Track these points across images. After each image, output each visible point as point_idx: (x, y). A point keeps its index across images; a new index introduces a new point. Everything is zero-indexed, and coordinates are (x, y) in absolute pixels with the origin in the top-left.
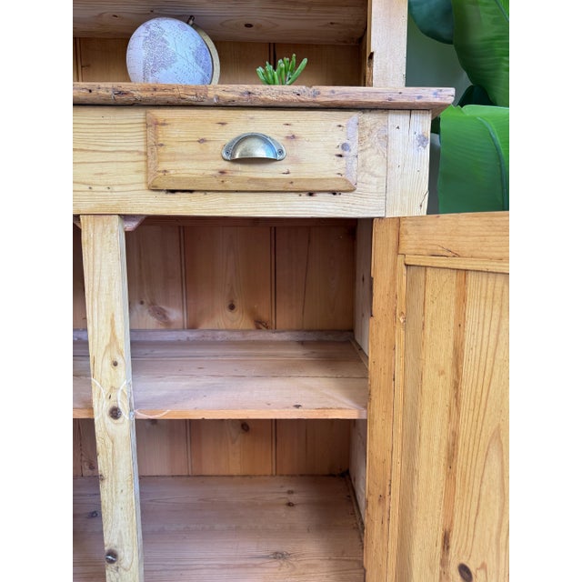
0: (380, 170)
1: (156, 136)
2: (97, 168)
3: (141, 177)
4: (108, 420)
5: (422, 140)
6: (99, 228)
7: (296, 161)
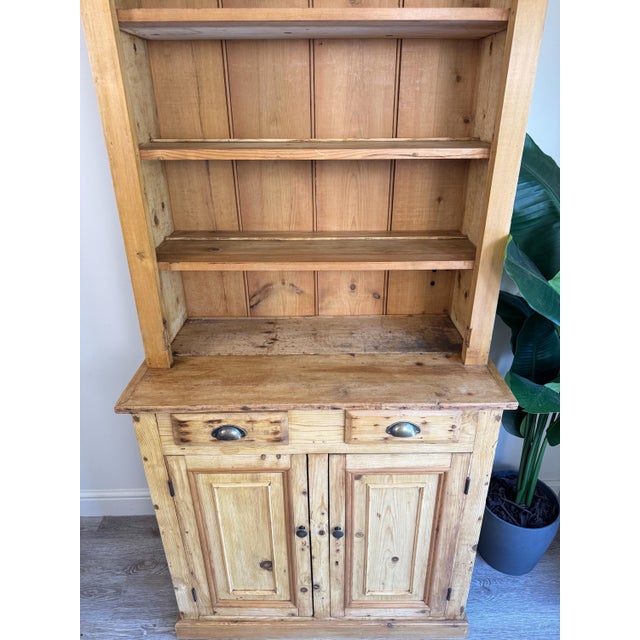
0: (472, 432)
1: (351, 423)
2: (317, 433)
3: (341, 437)
4: (318, 535)
5: (497, 418)
6: (318, 459)
7: (428, 433)
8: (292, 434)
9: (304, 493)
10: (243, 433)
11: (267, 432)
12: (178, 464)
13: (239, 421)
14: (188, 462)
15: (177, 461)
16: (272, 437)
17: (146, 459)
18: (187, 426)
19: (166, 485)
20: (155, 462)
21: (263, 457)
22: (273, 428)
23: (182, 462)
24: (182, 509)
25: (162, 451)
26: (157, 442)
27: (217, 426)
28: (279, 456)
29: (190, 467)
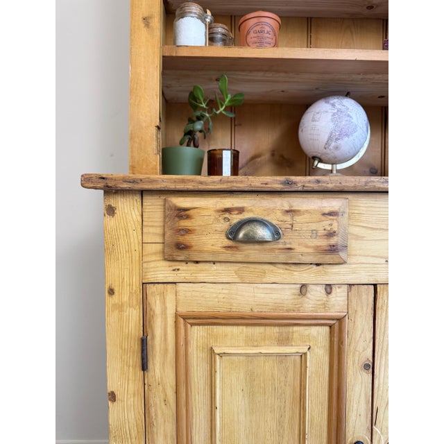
8: (353, 245)
9: (366, 367)
10: (277, 234)
11: (314, 233)
12: (164, 302)
13: (273, 210)
14: (181, 297)
15: (163, 295)
16: (323, 243)
17: (111, 292)
18: (188, 217)
19: (136, 347)
20: (126, 299)
21: (303, 288)
22: (326, 224)
23: (170, 298)
24: (156, 399)
25: (142, 273)
26: (136, 255)
27: (236, 218)
28: (329, 288)
29: (182, 310)
